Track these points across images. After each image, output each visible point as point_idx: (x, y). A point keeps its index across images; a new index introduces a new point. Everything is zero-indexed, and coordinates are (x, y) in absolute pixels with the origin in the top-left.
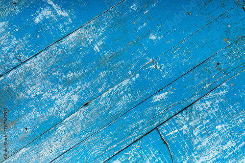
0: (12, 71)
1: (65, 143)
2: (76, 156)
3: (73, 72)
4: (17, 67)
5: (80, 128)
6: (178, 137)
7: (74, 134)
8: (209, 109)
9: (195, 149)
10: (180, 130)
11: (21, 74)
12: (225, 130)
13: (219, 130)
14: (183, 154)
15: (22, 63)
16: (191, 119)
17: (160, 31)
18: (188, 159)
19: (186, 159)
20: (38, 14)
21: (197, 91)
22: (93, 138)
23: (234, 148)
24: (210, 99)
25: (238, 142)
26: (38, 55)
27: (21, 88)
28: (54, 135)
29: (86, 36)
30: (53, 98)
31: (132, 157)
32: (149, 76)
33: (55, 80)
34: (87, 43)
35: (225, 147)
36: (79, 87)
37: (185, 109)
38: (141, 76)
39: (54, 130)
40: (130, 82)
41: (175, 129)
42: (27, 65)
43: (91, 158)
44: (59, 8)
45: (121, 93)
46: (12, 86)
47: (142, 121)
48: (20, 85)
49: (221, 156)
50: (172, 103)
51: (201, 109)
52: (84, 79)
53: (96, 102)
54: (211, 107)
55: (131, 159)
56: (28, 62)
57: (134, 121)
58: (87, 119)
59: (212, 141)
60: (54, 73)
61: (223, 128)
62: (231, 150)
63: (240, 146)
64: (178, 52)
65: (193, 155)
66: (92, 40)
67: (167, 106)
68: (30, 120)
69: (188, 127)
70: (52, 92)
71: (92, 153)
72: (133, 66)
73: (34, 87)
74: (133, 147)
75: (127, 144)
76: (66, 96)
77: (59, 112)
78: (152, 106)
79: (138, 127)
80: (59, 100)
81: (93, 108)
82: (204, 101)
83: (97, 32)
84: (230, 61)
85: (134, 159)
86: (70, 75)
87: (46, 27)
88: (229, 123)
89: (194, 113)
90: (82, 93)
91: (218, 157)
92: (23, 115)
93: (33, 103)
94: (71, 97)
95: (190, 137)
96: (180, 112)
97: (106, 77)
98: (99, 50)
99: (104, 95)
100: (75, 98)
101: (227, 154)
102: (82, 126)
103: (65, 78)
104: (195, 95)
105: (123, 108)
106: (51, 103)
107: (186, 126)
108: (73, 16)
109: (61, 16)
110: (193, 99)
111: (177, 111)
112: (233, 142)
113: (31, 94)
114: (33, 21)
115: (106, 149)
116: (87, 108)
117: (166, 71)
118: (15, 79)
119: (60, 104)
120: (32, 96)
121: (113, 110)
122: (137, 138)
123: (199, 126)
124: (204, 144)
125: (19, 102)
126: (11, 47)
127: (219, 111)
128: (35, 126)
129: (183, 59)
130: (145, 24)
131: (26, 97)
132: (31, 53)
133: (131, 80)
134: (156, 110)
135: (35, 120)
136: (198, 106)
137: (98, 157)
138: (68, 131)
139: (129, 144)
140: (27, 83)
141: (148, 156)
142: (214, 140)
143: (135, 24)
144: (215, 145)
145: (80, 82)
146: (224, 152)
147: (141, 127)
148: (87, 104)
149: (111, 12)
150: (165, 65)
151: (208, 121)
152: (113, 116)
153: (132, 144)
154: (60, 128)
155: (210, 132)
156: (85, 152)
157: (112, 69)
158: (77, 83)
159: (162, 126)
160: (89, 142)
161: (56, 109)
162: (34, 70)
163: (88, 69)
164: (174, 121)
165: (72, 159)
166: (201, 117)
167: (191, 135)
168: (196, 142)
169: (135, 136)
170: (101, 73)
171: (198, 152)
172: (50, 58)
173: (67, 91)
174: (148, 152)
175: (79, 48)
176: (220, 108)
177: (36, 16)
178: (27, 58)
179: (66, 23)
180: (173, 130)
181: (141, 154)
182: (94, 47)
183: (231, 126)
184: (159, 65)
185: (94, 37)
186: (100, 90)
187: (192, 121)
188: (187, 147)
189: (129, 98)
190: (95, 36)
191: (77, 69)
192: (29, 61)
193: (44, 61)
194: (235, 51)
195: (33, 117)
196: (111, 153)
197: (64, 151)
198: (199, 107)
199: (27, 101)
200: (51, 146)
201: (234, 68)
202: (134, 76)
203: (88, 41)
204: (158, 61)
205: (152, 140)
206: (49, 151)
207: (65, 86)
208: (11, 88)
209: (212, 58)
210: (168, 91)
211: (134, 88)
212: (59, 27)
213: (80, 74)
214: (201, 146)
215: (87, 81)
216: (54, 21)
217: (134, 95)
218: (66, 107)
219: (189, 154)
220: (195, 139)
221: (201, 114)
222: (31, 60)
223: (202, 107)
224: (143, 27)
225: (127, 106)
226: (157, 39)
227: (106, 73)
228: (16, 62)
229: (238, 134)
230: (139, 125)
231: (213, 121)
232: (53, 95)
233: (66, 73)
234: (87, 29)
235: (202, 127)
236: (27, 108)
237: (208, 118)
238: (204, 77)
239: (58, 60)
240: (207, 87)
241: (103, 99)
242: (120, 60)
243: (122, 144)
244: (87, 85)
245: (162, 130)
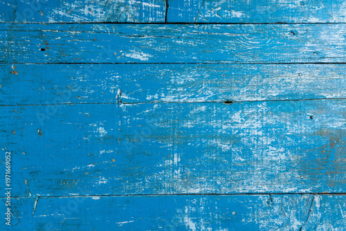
0: (287, 192)
1: (279, 73)
2: (277, 51)
3: (220, 149)
4: (279, 194)
5: (252, 80)
7: (263, 77)
8: (89, 4)
10: (139, 2)
11: (279, 182)
15: (270, 194)
16: (119, 7)
17: (89, 134)
21: (90, 34)
22: (245, 59)
24: (81, 15)
26: (247, 192)
27: (288, 166)
28: (286, 91)
29: (180, 180)
30: (260, 133)
31: (215, 8)
32: (136, 88)
33: (246, 152)
34: (184, 172)
36: (224, 127)
37: (117, 23)
38: (145, 93)
39: (282, 96)
40: (163, 95)
41: (145, 7)
42: (266, 188)
43: (262, 38)
45: (181, 89)
46: (297, 176)
47: (177, 42)
48: (287, 171)
50: (129, 39)
51: (99, 10)
52: (213, 132)
53: (216, 97)
54: (86, 4)
55: (217, 7)
56: (263, 191)
57: (186, 47)
58: (238, 85)
60: (242, 160)
64: (83, 94)
66: (176, 171)
67: (138, 40)
68: (301, 125)
70: (257, 141)
71: (257, 43)
72: (147, 111)
73: (274, 158)
74: (206, 18)
75: (212, 26)
76: (245, 126)
77: (264, 113)
78: (154, 51)
79: (187, 38)
80: (256, 126)
81: (224, 93)
82: (89, 16)
83: (164, 178)
84: (26, 44)
85: (214, 4)
86: (225, 147)
87: (219, 219)
89: (110, 11)
90: (225, 119)
92: (305, 135)
93: (287, 141)
94: (240, 122)
96: (126, 23)
97: (187, 119)
98: (175, 155)
99: (203, 100)
100: (237, 117)
102: (249, 80)
103: (233, 147)
104: (95, 31)
105: (189, 71)
106: (266, 129)
107: (130, 2)
108: (179, 213)
109: (194, 221)
110: (101, 28)
111: (129, 26)
113: (282, 153)
115: (238, 37)
116: (230, 98)
117: (111, 81)
118: (289, 181)
119: (257, 120)
120: (282, 150)
121: (202, 77)
122: (196, 26)
125: (300, 152)
126: (271, 220)
128: (300, 114)
129: (82, 83)
130: (101, 152)
131: (289, 153)
132: (254, 199)
133: (160, 97)
134: (153, 44)
135: (296, 121)
136: (100, 16)
137: (253, 34)
138: (267, 85)
139: (209, 26)
140: (278, 168)
143: (114, 160)
145: (219, 131)
147: (183, 35)
148: (228, 102)
149: (134, 191)
150: (108, 89)
152: (207, 69)
153: (206, 23)
154: (274, 95)
156: (263, 49)
157: (174, 124)
158: (224, 132)
159: (158, 20)
160: (253, 57)
161: (265, 119)
162: (262, 179)
163: (201, 141)
164: (140, 17)
165: (283, 51)
169: (196, 30)
170: (189, 127)
172: (236, 181)
173: (240, 131)
174: (193, 2)
175: (196, 172)
178: (261, 196)
179: (194, 209)
180: (149, 7)
181: (203, 4)
182: (178, 162)
184: (115, 94)
185: (171, 174)
186: (203, 108)
187: (119, 3)
189: (175, 78)
190: (169, 174)
191: (214, 148)
192: (261, 191)
193: (245, 181)
194: (12, 52)
195: (296, 126)
196: (235, 29)
197: (286, 66)
198: (100, 14)
199: (291, 148)
200: (297, 80)
201: (27, 33)
202: (153, 99)
203: (181, 173)
204: (114, 99)
205: (180, 12)
206: (302, 77)
207: (239, 138)
208: (299, 173)
209: (46, 61)
210: (124, 56)
211: (162, 86)
212: (204, 210)
213: (214, 142)
215: (211, 128)
216: (205, 220)
217: (167, 77)
218: (253, 113)
221: (103, 4)
222: (259, 191)
223: (96, 12)
224: (107, 150)
225: (183, 71)
226: (99, 126)
227: (183, 123)
228: (276, 199)
230: (183, 39)
232: (258, 136)
233: (229, 152)
234: (173, 188)
236: (297, 140)
238: (71, 45)
239: (229, 173)
240: (76, 31)
241: (206, 96)
242: (158, 128)
243: (217, 31)
244: (213, 124)
245: (160, 16)
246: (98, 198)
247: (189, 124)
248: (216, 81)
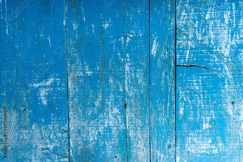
0: (70, 141)
1: (143, 137)
2: (158, 136)
3: (96, 100)
4: (69, 136)
5: (139, 120)
6: (194, 53)
7: (141, 127)
8: (188, 15)
9: (212, 46)
10: (189, 48)
11: (76, 137)
12: (213, 12)
13: (210, 17)
14: (209, 57)
15: (68, 131)
16: (186, 35)
17: (104, 18)
18: (215, 57)
19: (215, 58)
20: (41, 99)
21: (168, 16)
22: (153, 116)
23: (232, 14)
24: (181, 10)
25: (230, 8)
26: (70, 117)
27: (86, 143)
28: (133, 141)
29: (76, 75)
30: (106, 125)
32: (134, 47)
33: (94, 117)
34: (81, 78)
35: (226, 21)
36: (109, 103)
37: (176, 34)
38: (130, 53)
39: (129, 139)
40: (129, 64)
41: (186, 52)
42: (72, 128)
43: (166, 127)
44: (45, 82)
45: (133, 76)
46: (80, 148)
47: (164, 73)
48: (83, 142)
49: (231, 29)
50: (165, 42)
51: (184, 22)
52: (106, 96)
53: (128, 97)
54: (188, 13)
55: (186, 98)
56: (70, 127)
57: (160, 79)
58: (136, 111)
59: (214, 28)
60: (89, 114)
61: (210, 14)
62: (232, 18)
63: (234, 8)
64: (129, 13)
65: (215, 50)
66: (82, 73)
67: (165, 48)
68: (111, 150)
69: (191, 41)
70: (101, 123)
71: (163, 124)
72: (119, 54)
73: (90, 134)
74: (179, 91)
75: (173, 95)
76: (110, 116)
77: (119, 128)
78: (158, 58)
79: (166, 79)
80: (111, 122)
81: (131, 103)
82: (180, 15)
83: (77, 66)
85: (188, 97)
86: (97, 104)
87: (53, 99)
88: (210, 6)
89: (183, 29)
90: (115, 104)
91: (230, 32)
92: (105, 153)
93: (101, 142)
94: (113, 112)
95: (200, 44)
96: (176, 40)
97: (114, 80)
98: (92, 72)
99: (127, 89)
100: (116, 110)
101: (233, 23)
102: (139, 119)
103: (97, 108)
104: (170, 20)
105: (145, 81)
106: (109, 129)
107: (189, 42)
108: (56, 75)
109: (51, 84)
110: (172, 24)
111: (174, 42)
112: (226, 12)
113: (94, 139)
114: (43, 106)
115: (167, 112)
116: (128, 107)
117: (138, 31)
118: (77, 143)
119: (114, 123)
120: (96, 139)
121: (141, 89)
122: (174, 85)
123: (196, 32)
124: (212, 36)
125: (94, 150)
126: (53, 132)
127: (195, 9)
128: (118, 150)
129: (137, 13)
130: (93, 26)
131: (94, 143)
132: (65, 121)
134: (162, 57)
135: (113, 147)
136: (180, 23)
137: (169, 122)
138: (136, 130)
139: (174, 93)
140: (85, 136)
141: (193, 85)
142: (215, 27)
143: (88, 34)
144: (219, 28)
145: (107, 100)
146: (230, 25)
147: (168, 77)
148: (125, 105)
149: (69, 46)
150: (133, 29)
151: (197, 22)
152: (146, 92)
153: (175, 91)
154: (130, 134)
155: (207, 26)
156: (159, 128)
157: (111, 71)
158: (106, 102)
159: (177, 60)
160: (154, 121)
161: (115, 128)
162: (78, 126)
163: (101, 88)
164: (180, 49)
165: (158, 140)
166: (190, 26)
167: (199, 42)
168: (206, 42)
169: (171, 85)
171: (215, 45)
172: (76, 110)
173: (107, 113)
174: (189, 82)
175: (81, 85)
176: (193, 7)
177: (41, 101)
178: (67, 125)
179: (58, 84)
180: (186, 54)
181: (188, 89)
182: (87, 74)
183: (213, 6)
184: (130, 33)
185: (80, 70)
186: (121, 90)
187: (189, 35)
188: (206, 51)
189: (140, 72)
190: (80, 68)
191: (97, 96)
192: (70, 126)
193: (76, 116)
195: (111, 147)
196: (172, 110)
197: (148, 141)
198: (181, 23)
199: (97, 144)
200: (139, 148)
203: (81, 76)
204: (127, 33)
205: (183, 75)
206: (141, 152)
207: (103, 112)
208: (82, 149)
210: (154, 39)
211: (135, 63)
212: (58, 90)
213: (100, 97)
214: (212, 39)
215: (109, 94)
216: (52, 91)
217: (141, 67)
218: (118, 121)
219: (212, 53)
220: (204, 41)
221: (188, 24)
222: (70, 124)
223: (183, 20)
224: (95, 29)
225: (145, 77)
226: (109, 24)
227: (112, 77)
228: (65, 135)
229: (223, 5)
230: (165, 77)
231: (200, 18)
232: (104, 124)
233: (94, 106)
234: (71, 71)
235: (199, 30)
236: (102, 148)
237: (194, 21)
238: (161, 5)
239: (81, 106)
240: (170, 7)
241: (129, 91)
242: (108, 61)
243: (171, 98)
244: (112, 96)
245: (181, 62)
246: (64, 24)
247: (111, 81)
248: (139, 98)
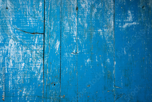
3: (96, 12)
6: (32, 41)
8: (36, 66)
9: (20, 46)
10: (35, 45)
12: (20, 67)
13: (22, 64)
14: (23, 38)
16: (37, 53)
17: (89, 66)
18: (18, 39)
19: (19, 38)
20: (132, 14)
21: (48, 65)
22: (59, 1)
23: (7, 66)
24: (40, 69)
25: (9, 70)
26: (113, 2)
29: (108, 29)
31: (38, 13)
32: (71, 46)
33: (97, 2)
34: (105, 28)
35: (11, 61)
36: (87, 11)
37: (44, 54)
38: (73, 43)
40: (74, 35)
41: (37, 42)
44: (129, 25)
45: (72, 28)
47: (52, 29)
49: (8, 56)
50: (51, 49)
51: (38, 62)
52: (89, 15)
53: (75, 14)
54: (36, 67)
55: (38, 12)
57: (54, 26)
58: (70, 5)
59: (19, 57)
60: (101, 4)
61: (22, 66)
62: (7, 63)
63: (6, 70)
64: (73, 68)
65: (18, 43)
66: (105, 31)
67: (51, 46)
69: (34, 49)
72: (80, 42)
74: (42, 17)
75: (46, 15)
76: (87, 2)
78: (55, 39)
79: (50, 25)
81: (73, 10)
82: (41, 66)
83: (107, 35)
84: (52, 92)
85: (36, 13)
86: (95, 10)
87: (124, 14)
88: (22, 71)
89: (39, 57)
90: (84, 10)
91: (9, 54)
94: (85, 4)
95: (28, 47)
96: (44, 51)
97: (84, 25)
98: (98, 31)
99: (76, 19)
100: (83, 6)
101: (7, 60)
103: (95, 7)
104: (47, 63)
105: (64, 24)
107: (35, 49)
108: (121, 30)
109: (124, 24)
110: (46, 61)
111: (45, 49)
112: (11, 67)
114: (130, 10)
115: (51, 4)
116: (75, 8)
117: (68, 57)
121: (66, 19)
122: (46, 21)
123: (30, 55)
124: (20, 52)
127: (31, 70)
129: (68, 68)
133: (75, 37)
134: (53, 39)
139: (45, 16)
141: (33, 21)
142: (19, 58)
144: (16, 57)
145: (89, 13)
146: (9, 59)
147: (49, 27)
148: (77, 9)
149: (112, 48)
150: (71, 58)
151: (30, 61)
152: (63, 17)
153: (44, 17)
155: (24, 59)
157: (86, 31)
158: (89, 11)
159: (43, 37)
163: (93, 20)
164: (41, 44)
166: (34, 59)
167: (29, 48)
168: (24, 48)
169: (47, 21)
170: (87, 25)
171: (18, 46)
172: (109, 7)
173: (89, 4)
174: (35, 23)
175: (105, 23)
176: (32, 71)
177: (132, 13)
179: (120, 24)
180: (37, 41)
181: (36, 18)
182: (101, 30)
183: (20, 71)
184: (73, 55)
185: (106, 33)
186: (80, 19)
187: (35, 53)
188: (24, 42)
189: (67, 30)
190: (106, 34)
191: (95, 15)
193: (109, 3)
194: (55, 97)
196: (47, 5)
198: (40, 61)
201: (48, 91)
202: (75, 39)
203: (105, 29)
204: (75, 55)
205: (39, 28)
207: (92, 5)
209: (59, 83)
210: (58, 51)
211: (70, 36)
212: (120, 20)
213: (93, 15)
214: (20, 50)
215: (88, 16)
216: (124, 19)
217: (67, 34)
219: (20, 41)
220: (26, 49)
221: (35, 60)
223: (39, 63)
224: (96, 59)
225: (64, 27)
226: (86, 62)
227: (85, 27)
229: (13, 72)
230: (51, 27)
231: (28, 64)
233: (97, 9)
234: (111, 32)
235: (29, 56)
237: (32, 62)
238: (53, 73)
239: (106, 9)
240: (47, 71)
241: (74, 18)
242: (87, 38)
243: (48, 12)
244: (86, 15)
245: (41, 36)
246: (115, 62)
247: (86, 25)
248: (68, 13)
